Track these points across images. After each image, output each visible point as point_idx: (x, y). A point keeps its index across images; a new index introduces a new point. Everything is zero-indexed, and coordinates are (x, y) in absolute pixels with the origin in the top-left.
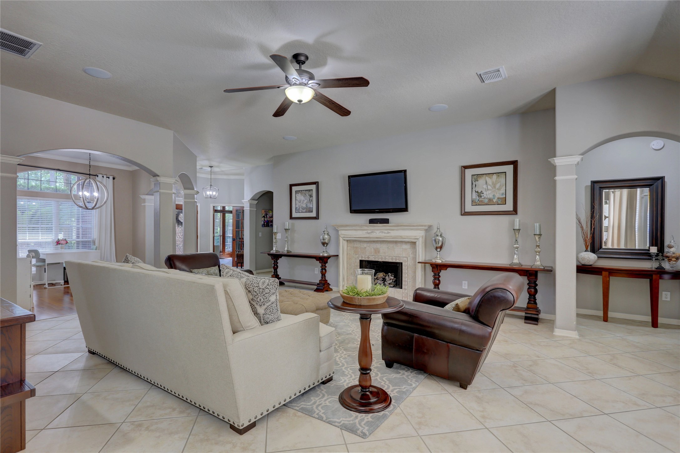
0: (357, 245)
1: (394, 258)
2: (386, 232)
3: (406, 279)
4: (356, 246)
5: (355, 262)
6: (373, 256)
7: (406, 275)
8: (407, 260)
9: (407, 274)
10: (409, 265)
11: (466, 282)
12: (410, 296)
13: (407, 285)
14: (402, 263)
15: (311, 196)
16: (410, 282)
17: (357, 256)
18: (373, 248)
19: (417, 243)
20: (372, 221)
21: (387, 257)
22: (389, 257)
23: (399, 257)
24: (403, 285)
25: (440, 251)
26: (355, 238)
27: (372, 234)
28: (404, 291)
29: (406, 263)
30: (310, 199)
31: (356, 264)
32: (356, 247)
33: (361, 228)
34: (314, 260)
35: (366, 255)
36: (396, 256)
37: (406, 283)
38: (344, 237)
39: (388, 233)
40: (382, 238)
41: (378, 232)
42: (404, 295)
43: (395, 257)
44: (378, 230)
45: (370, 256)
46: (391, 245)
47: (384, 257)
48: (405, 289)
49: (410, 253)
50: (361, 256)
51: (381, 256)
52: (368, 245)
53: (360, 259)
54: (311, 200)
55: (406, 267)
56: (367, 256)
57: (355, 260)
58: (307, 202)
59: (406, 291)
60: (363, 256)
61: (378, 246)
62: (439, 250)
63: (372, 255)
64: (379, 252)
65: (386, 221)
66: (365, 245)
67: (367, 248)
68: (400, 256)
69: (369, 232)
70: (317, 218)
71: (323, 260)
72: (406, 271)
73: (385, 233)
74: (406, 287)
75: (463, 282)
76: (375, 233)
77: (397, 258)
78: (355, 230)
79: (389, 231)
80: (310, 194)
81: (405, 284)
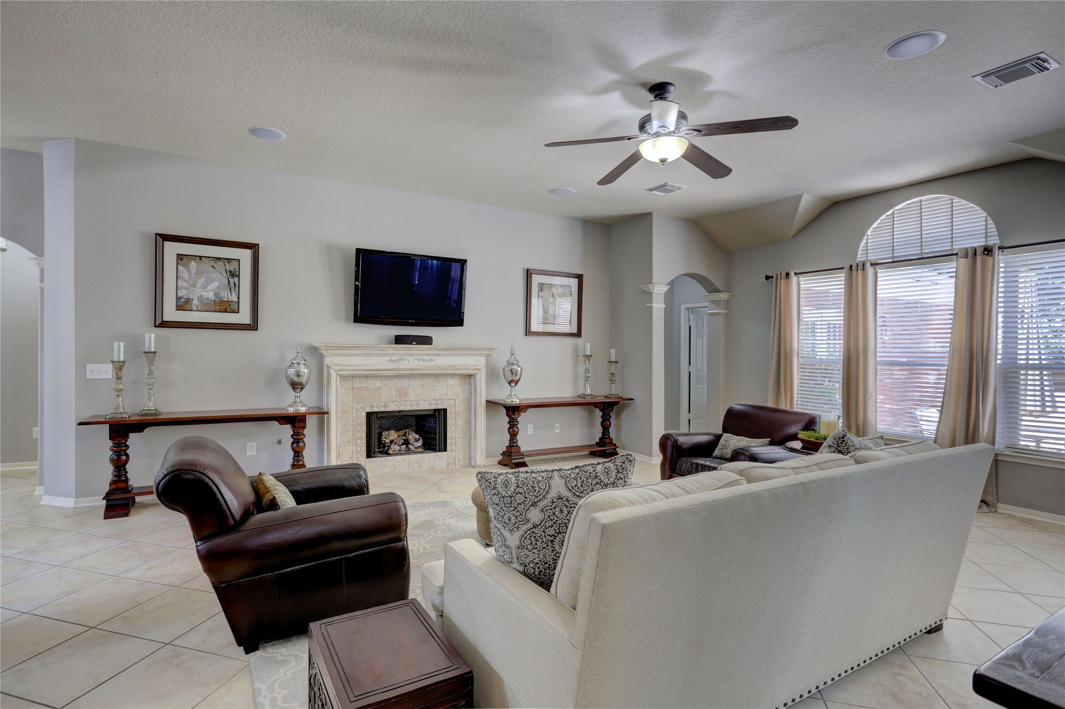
0: (358, 384)
1: (434, 402)
2: (427, 358)
3: (453, 435)
4: (359, 386)
5: (357, 417)
6: (395, 401)
7: (453, 428)
8: (455, 404)
9: (455, 426)
10: (458, 411)
11: (532, 425)
12: (459, 460)
13: (455, 443)
14: (445, 410)
15: (234, 274)
16: (459, 438)
17: (361, 405)
18: (394, 387)
19: (478, 376)
20: (399, 340)
21: (421, 403)
22: (425, 401)
23: (441, 400)
24: (448, 445)
25: (515, 386)
26: (366, 370)
27: (401, 362)
28: (450, 454)
29: (453, 409)
30: (232, 280)
31: (359, 421)
32: (358, 389)
33: (382, 352)
34: (276, 424)
35: (382, 402)
36: (436, 399)
37: (453, 441)
38: (341, 370)
39: (431, 360)
40: (422, 370)
41: (411, 359)
42: (450, 460)
43: (434, 400)
44: (412, 355)
45: (388, 404)
46: (427, 382)
47: (415, 403)
48: (452, 451)
49: (460, 392)
50: (370, 404)
51: (409, 400)
52: (385, 382)
53: (369, 410)
54: (232, 284)
55: (453, 415)
56: (382, 404)
57: (357, 413)
58: (218, 287)
59: (453, 454)
60: (375, 404)
61: (404, 383)
62: (513, 384)
63: (393, 402)
64: (406, 394)
65: (426, 341)
66: (378, 383)
67: (382, 388)
68: (443, 398)
69: (394, 358)
70: (253, 326)
71: (296, 422)
72: (454, 422)
73: (424, 360)
74: (453, 448)
75: (529, 426)
76: (406, 362)
77: (438, 401)
78: (367, 355)
79: (432, 358)
80: (232, 269)
81: (451, 443)
